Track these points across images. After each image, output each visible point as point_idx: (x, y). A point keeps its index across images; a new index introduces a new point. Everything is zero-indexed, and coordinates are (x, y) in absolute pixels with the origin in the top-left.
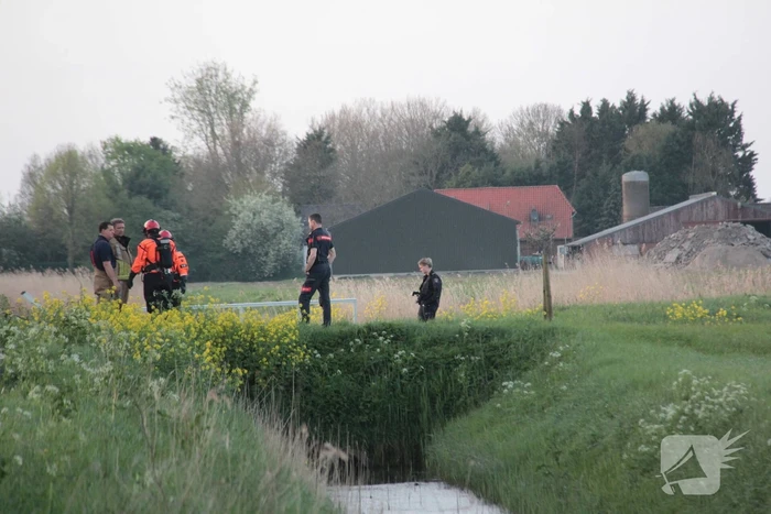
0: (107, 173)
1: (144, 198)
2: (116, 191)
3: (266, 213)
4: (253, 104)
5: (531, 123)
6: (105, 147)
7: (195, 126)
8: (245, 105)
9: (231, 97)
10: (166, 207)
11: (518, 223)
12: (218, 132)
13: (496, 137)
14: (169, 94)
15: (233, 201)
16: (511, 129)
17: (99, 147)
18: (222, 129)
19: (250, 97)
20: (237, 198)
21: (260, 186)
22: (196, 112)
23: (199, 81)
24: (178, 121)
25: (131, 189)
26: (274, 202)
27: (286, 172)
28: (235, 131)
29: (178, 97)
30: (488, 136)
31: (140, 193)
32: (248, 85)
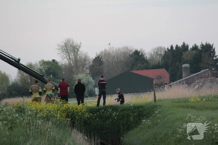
0: (41, 70)
3: (84, 79)
4: (80, 49)
5: (157, 52)
6: (40, 62)
7: (65, 56)
8: (78, 50)
9: (74, 48)
10: (57, 78)
11: (154, 79)
12: (71, 58)
13: (147, 56)
14: (57, 47)
15: (75, 76)
16: (151, 54)
17: (38, 62)
18: (72, 56)
19: (79, 47)
20: (76, 75)
21: (83, 72)
22: (65, 52)
23: (65, 44)
24: (60, 55)
25: (47, 74)
26: (86, 76)
27: (90, 68)
28: (75, 57)
29: (59, 48)
30: (145, 56)
32: (79, 44)
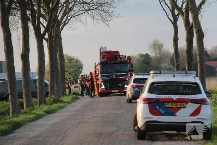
0: (139, 60)
1: (146, 64)
2: (140, 63)
3: (168, 67)
4: (163, 47)
5: (215, 49)
6: (138, 55)
7: (153, 51)
8: (162, 47)
9: (160, 46)
10: (149, 66)
11: (216, 68)
12: (157, 52)
14: (148, 45)
15: (161, 65)
16: (212, 50)
17: (137, 55)
18: (158, 52)
19: (163, 45)
20: (162, 64)
21: (166, 62)
22: (153, 49)
23: (154, 43)
24: (150, 50)
25: (143, 63)
26: (169, 65)
27: (171, 59)
28: (160, 52)
29: (150, 46)
30: (208, 52)
31: (145, 63)
32: (162, 43)
